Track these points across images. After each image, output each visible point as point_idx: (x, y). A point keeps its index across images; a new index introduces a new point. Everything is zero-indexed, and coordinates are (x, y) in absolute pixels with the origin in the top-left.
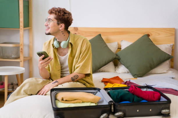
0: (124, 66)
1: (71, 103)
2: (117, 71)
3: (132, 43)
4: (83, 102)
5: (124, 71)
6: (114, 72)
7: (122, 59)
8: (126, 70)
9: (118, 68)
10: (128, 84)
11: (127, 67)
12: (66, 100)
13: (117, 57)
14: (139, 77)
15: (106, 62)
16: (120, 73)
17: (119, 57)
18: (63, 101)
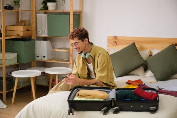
0: (150, 71)
1: (84, 98)
2: (145, 75)
3: (160, 51)
4: (94, 98)
5: (151, 75)
6: (143, 76)
7: (150, 65)
8: (152, 74)
9: (147, 72)
10: (141, 86)
11: (153, 72)
12: (81, 96)
13: (146, 63)
14: (161, 81)
15: (135, 67)
16: (147, 77)
17: (147, 63)
18: (78, 96)
